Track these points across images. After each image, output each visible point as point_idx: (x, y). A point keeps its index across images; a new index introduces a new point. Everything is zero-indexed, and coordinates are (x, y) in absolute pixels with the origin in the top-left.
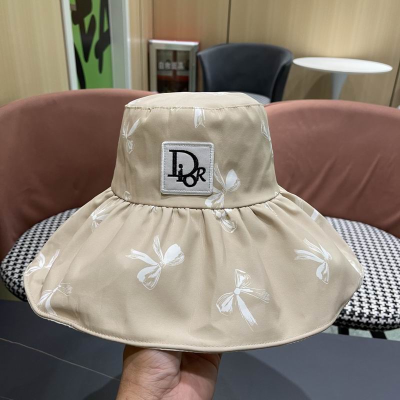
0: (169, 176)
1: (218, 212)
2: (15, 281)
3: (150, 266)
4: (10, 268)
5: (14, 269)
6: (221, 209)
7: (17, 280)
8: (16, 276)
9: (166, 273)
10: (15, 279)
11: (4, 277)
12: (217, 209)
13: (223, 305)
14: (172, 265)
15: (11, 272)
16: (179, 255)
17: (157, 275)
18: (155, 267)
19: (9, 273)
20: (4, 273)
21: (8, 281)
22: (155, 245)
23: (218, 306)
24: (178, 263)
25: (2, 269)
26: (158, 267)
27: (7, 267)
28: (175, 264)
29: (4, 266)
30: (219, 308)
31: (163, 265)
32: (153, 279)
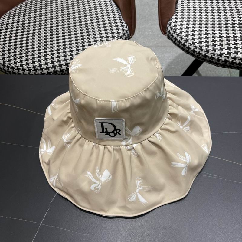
0: (100, 133)
1: (129, 147)
3: (96, 183)
6: (131, 145)
9: (104, 186)
12: (128, 145)
13: (131, 198)
14: (107, 181)
16: (109, 176)
17: (99, 187)
18: (98, 184)
22: (97, 173)
23: (129, 198)
24: (109, 180)
26: (100, 184)
28: (108, 181)
30: (129, 199)
31: (102, 182)
32: (98, 189)
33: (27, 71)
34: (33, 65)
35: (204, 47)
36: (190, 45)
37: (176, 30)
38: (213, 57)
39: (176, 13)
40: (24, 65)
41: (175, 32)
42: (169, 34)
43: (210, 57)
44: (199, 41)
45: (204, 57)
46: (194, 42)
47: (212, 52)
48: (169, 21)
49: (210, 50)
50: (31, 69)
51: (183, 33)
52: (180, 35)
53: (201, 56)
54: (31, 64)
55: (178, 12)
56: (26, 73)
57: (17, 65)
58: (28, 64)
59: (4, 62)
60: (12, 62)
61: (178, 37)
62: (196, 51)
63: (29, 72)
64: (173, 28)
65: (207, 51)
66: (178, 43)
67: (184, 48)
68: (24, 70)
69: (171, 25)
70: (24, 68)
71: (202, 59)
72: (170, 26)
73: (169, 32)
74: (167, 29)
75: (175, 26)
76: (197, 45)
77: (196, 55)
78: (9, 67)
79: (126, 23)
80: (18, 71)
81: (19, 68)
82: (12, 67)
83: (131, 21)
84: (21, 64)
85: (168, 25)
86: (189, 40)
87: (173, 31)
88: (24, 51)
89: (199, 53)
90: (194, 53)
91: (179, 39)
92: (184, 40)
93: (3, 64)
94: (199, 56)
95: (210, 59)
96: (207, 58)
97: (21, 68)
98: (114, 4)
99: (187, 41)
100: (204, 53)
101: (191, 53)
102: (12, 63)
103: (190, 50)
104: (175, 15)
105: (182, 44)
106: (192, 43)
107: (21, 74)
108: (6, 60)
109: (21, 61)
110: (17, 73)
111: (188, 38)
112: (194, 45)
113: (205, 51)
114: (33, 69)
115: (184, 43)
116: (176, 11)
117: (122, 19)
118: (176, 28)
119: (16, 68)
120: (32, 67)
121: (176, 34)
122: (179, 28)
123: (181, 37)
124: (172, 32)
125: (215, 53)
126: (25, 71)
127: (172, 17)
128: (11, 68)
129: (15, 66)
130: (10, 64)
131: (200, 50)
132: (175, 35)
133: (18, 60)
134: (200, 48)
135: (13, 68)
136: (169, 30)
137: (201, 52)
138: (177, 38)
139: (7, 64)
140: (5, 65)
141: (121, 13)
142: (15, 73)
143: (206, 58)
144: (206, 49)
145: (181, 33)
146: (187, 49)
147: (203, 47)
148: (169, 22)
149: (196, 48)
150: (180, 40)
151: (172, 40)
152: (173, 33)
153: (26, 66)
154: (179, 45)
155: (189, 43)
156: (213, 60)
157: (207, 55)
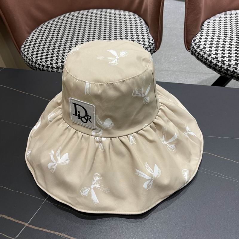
2: (29, 58)
4: (26, 50)
5: (28, 51)
7: (30, 57)
8: (30, 55)
10: (29, 57)
11: (23, 56)
15: (27, 53)
19: (26, 53)
20: (23, 53)
21: (25, 58)
25: (21, 51)
27: (24, 49)
29: (22, 49)
33: (55, 69)
34: (62, 65)
35: (227, 61)
36: (212, 59)
37: (200, 45)
38: (235, 71)
39: (201, 31)
40: (53, 64)
41: (198, 47)
42: (193, 50)
43: (231, 71)
44: (222, 56)
45: (226, 71)
46: (217, 56)
47: (234, 66)
48: (194, 37)
49: (232, 64)
50: (60, 68)
51: (206, 48)
52: (203, 50)
53: (223, 70)
54: (60, 63)
55: (203, 31)
56: (54, 71)
57: (48, 63)
58: (57, 63)
59: (36, 60)
60: (44, 60)
61: (201, 51)
62: (218, 65)
63: (57, 70)
64: (198, 44)
65: (229, 65)
66: (201, 57)
67: (206, 62)
68: (52, 68)
69: (196, 41)
70: (53, 66)
71: (223, 73)
72: (194, 42)
73: (193, 48)
74: (191, 45)
75: (200, 42)
76: (220, 59)
77: (218, 69)
78: (40, 64)
79: (152, 37)
80: (47, 69)
81: (48, 65)
82: (43, 64)
83: (158, 35)
84: (51, 63)
85: (193, 41)
86: (212, 55)
87: (197, 46)
88: (55, 53)
89: (221, 67)
90: (216, 67)
91: (202, 53)
92: (207, 55)
93: (35, 62)
94: (221, 70)
95: (232, 73)
96: (229, 72)
97: (51, 66)
98: (143, 21)
99: (210, 55)
100: (226, 67)
101: (213, 67)
102: (43, 62)
103: (212, 64)
104: (200, 33)
105: (205, 58)
106: (214, 58)
107: (49, 71)
108: (39, 58)
109: (51, 60)
110: (46, 70)
111: (211, 53)
112: (217, 60)
113: (227, 65)
114: (61, 68)
115: (207, 57)
116: (202, 30)
117: (149, 33)
118: (200, 44)
119: (46, 66)
120: (60, 66)
121: (200, 49)
122: (203, 44)
123: (204, 51)
124: (195, 47)
125: (237, 67)
126: (54, 69)
127: (197, 34)
128: (41, 66)
129: (45, 64)
130: (41, 62)
131: (222, 64)
132: (198, 50)
133: (49, 59)
134: (222, 62)
135: (43, 66)
136: (193, 46)
137: (223, 66)
138: (200, 53)
139: (39, 62)
140: (37, 63)
141: (149, 29)
142: (44, 70)
143: (227, 72)
144: (229, 63)
145: (205, 48)
146: (210, 63)
147: (225, 62)
148: (194, 39)
149: (218, 62)
150: (203, 55)
151: (195, 55)
152: (197, 48)
153: (55, 65)
154: (202, 59)
155: (212, 57)
156: (235, 75)
157: (229, 69)
